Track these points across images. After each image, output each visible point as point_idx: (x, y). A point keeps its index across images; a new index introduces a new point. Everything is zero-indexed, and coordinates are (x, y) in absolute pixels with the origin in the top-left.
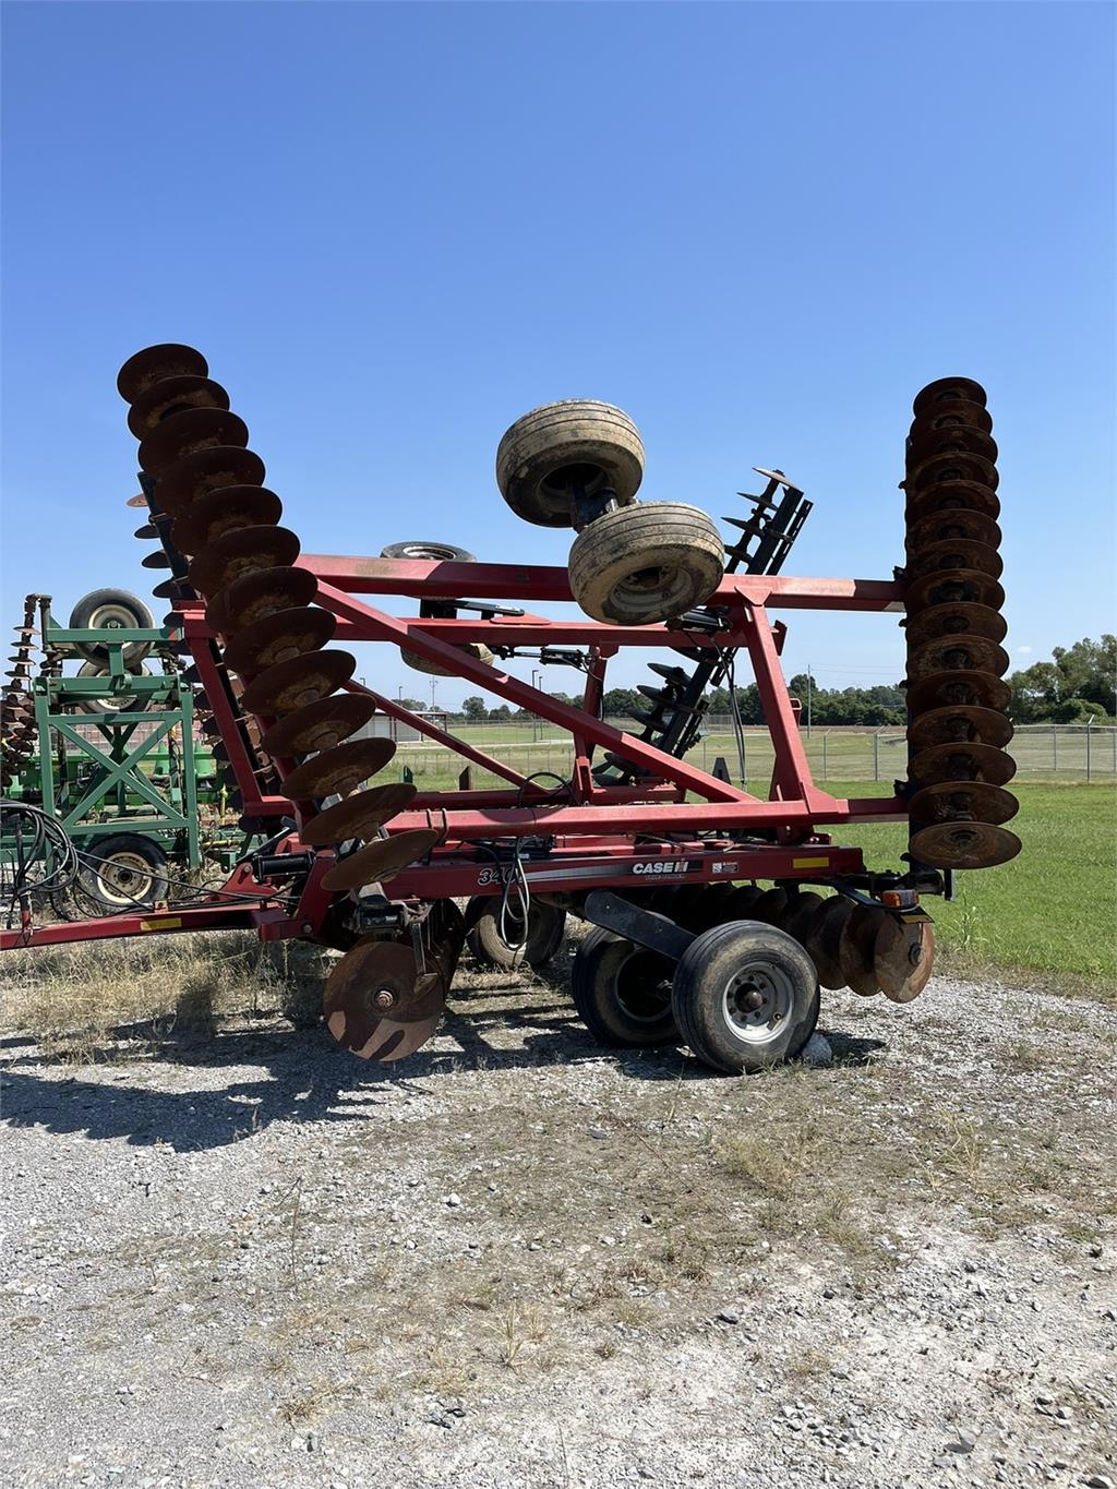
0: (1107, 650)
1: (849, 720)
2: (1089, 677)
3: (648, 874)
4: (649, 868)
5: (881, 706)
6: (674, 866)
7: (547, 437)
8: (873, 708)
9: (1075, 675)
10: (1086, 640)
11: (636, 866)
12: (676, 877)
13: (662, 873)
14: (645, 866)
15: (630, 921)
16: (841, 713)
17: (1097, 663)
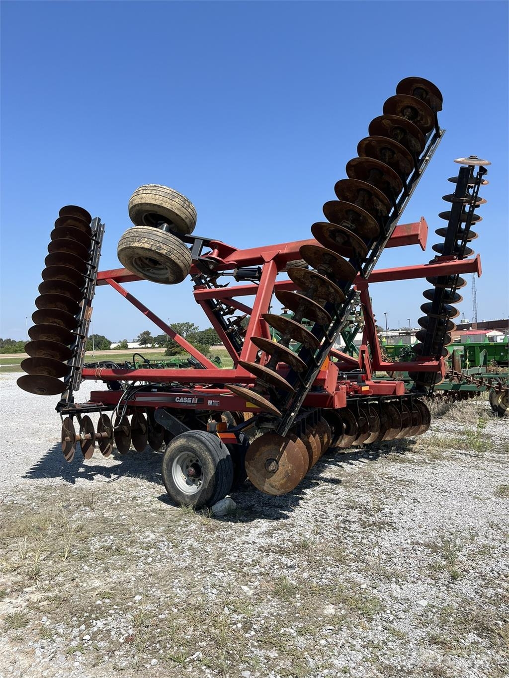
3: (181, 402)
4: (181, 400)
6: (192, 400)
11: (177, 398)
12: (192, 405)
13: (187, 403)
14: (180, 398)
15: (170, 424)
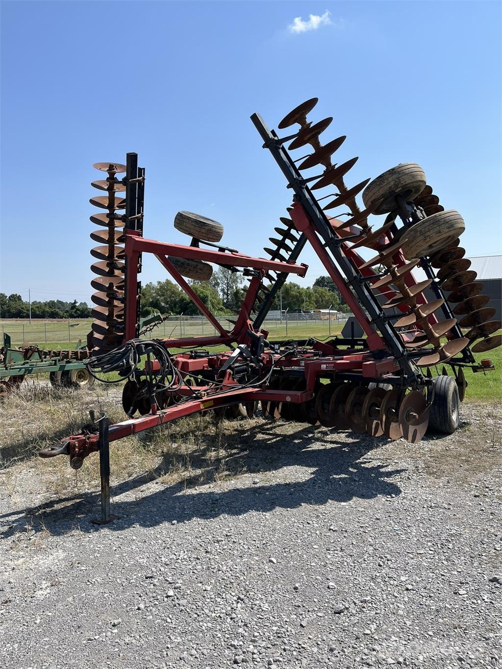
0: (158, 287)
1: (42, 316)
2: (153, 298)
5: (57, 310)
7: (414, 176)
8: (53, 310)
9: (147, 297)
10: (150, 283)
16: (38, 313)
17: (155, 292)
